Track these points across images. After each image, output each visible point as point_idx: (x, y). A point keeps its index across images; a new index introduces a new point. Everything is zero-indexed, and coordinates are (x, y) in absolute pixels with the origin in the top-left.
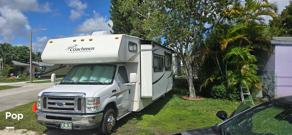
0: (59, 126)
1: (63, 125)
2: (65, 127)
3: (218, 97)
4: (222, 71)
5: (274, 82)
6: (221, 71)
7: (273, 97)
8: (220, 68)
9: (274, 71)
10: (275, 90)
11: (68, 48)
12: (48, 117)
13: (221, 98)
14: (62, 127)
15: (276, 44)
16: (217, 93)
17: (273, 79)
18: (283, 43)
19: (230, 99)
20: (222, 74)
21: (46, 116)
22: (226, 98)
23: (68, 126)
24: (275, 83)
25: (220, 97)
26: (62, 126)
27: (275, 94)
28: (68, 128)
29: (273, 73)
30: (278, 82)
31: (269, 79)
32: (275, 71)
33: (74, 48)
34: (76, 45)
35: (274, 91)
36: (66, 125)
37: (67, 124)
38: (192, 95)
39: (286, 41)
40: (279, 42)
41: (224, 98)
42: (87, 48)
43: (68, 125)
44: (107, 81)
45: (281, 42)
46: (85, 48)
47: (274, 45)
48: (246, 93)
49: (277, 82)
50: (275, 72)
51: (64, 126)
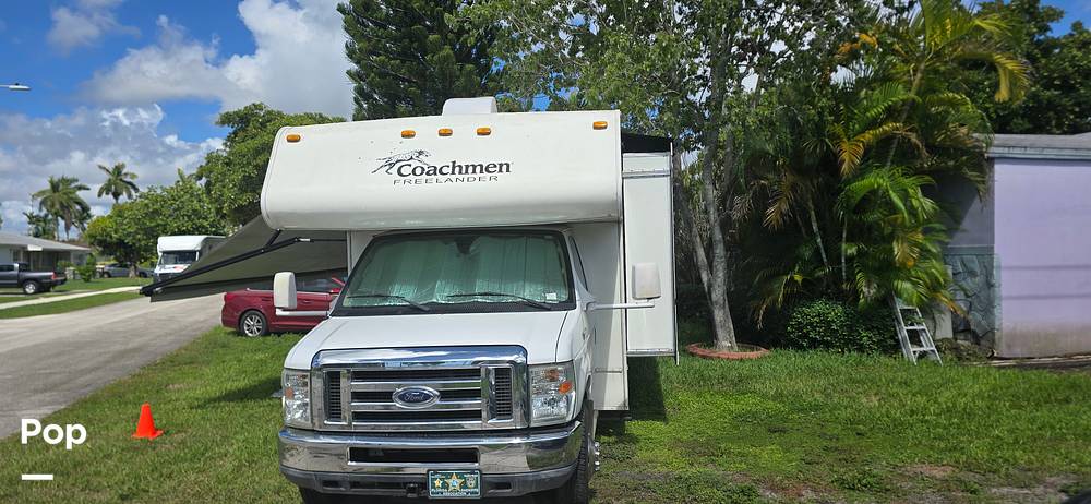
0: (424, 485)
1: (438, 483)
2: (451, 488)
3: (814, 344)
4: (826, 251)
5: (990, 286)
6: (822, 251)
7: (990, 334)
8: (819, 240)
9: (992, 248)
10: (996, 311)
11: (383, 162)
12: (358, 454)
13: (828, 345)
14: (437, 488)
15: (997, 155)
16: (814, 328)
17: (989, 275)
18: (1017, 153)
19: (861, 349)
20: (825, 260)
21: (351, 449)
22: (846, 344)
23: (464, 486)
24: (996, 289)
25: (822, 342)
26: (434, 486)
27: (997, 323)
28: (463, 494)
29: (987, 253)
30: (1006, 283)
31: (972, 273)
32: (996, 246)
33: (414, 163)
34: (421, 153)
35: (992, 314)
36: (455, 482)
37: (460, 476)
38: (726, 341)
39: (1025, 148)
40: (1006, 150)
41: (837, 347)
42: (474, 167)
43: (464, 483)
44: (552, 297)
45: (1011, 150)
46: (467, 167)
47: (991, 161)
48: (912, 325)
49: (1000, 285)
50: (996, 251)
51: (446, 486)
